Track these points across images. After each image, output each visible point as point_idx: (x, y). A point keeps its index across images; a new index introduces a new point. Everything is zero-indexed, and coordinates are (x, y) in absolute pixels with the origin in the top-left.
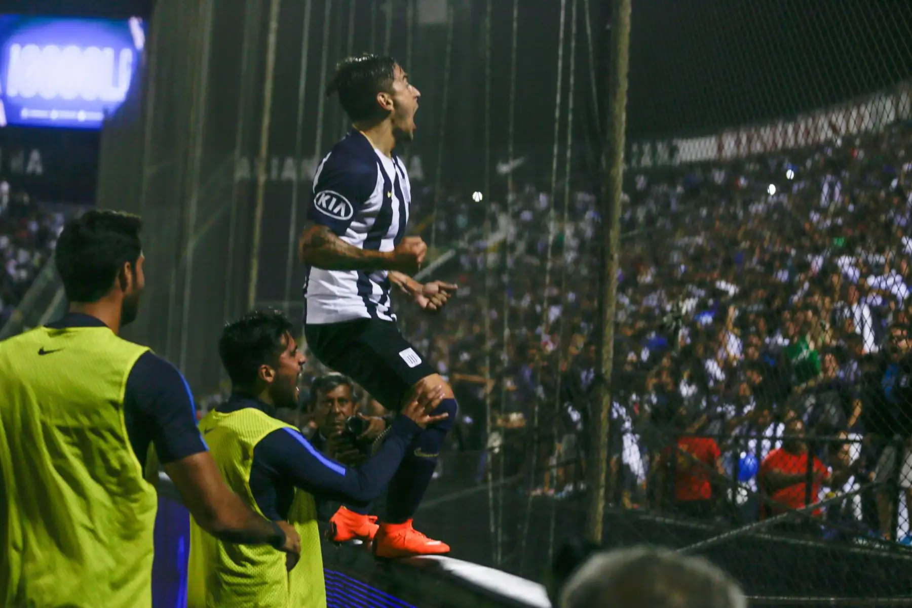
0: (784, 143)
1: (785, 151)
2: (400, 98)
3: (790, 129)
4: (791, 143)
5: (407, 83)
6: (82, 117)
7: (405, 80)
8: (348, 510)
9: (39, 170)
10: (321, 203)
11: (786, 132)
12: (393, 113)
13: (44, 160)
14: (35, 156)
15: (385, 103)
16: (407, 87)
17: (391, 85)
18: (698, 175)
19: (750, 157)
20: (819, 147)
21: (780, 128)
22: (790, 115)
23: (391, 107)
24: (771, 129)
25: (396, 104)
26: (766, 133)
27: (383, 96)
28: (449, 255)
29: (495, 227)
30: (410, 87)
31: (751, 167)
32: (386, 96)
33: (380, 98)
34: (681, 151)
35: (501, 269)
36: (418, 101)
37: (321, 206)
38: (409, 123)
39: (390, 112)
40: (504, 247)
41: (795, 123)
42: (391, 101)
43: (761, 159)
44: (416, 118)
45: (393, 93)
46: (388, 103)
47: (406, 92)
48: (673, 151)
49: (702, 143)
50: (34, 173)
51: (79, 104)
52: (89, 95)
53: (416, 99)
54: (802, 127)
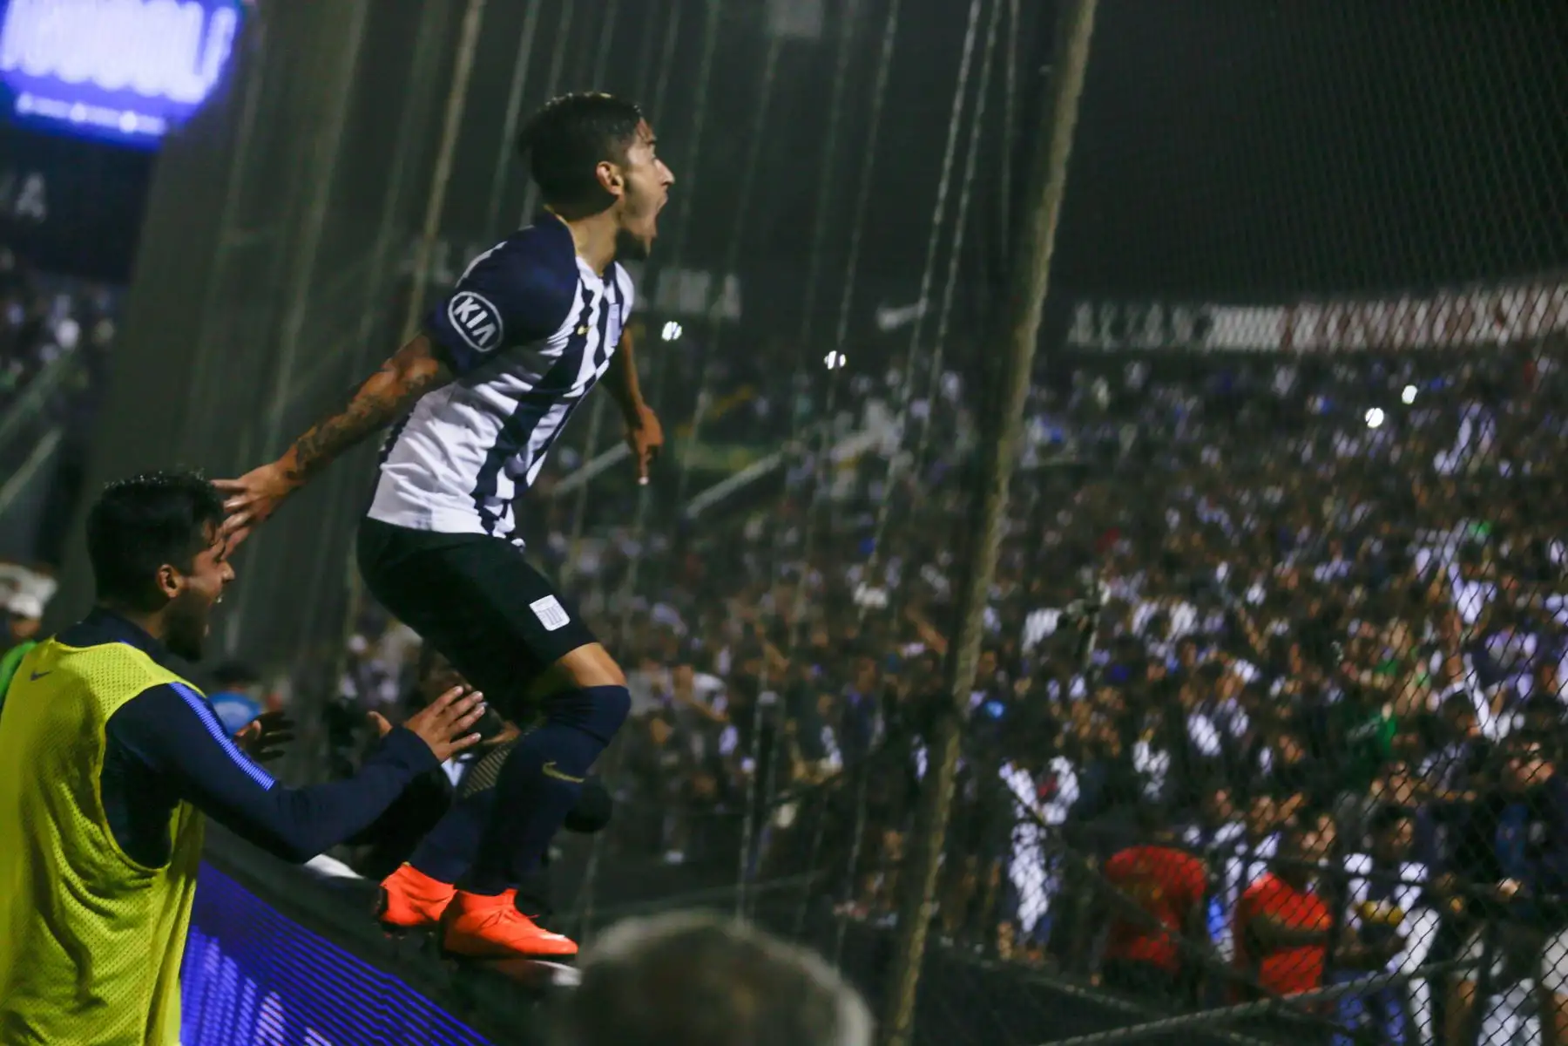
0: (1407, 335)
1: (1409, 352)
2: (638, 178)
3: (1422, 312)
4: (1420, 340)
5: (653, 156)
6: (129, 123)
7: (652, 148)
8: (414, 870)
9: (38, 210)
10: (460, 315)
11: (1412, 317)
12: (622, 199)
13: (50, 196)
14: (34, 185)
15: (608, 181)
16: (652, 161)
17: (625, 152)
18: (1244, 376)
19: (1341, 355)
20: (1471, 353)
21: (1403, 308)
22: (1425, 289)
23: (618, 190)
24: (1386, 309)
25: (628, 187)
26: (1377, 314)
27: (608, 169)
28: (769, 463)
29: (857, 425)
30: (658, 164)
31: (1341, 372)
32: (614, 168)
33: (602, 171)
34: (1217, 327)
35: (859, 503)
36: (668, 192)
37: (458, 317)
38: (646, 226)
39: (616, 197)
40: (871, 464)
41: (1432, 304)
42: (619, 179)
43: (1360, 360)
44: (659, 219)
45: (626, 167)
46: (615, 183)
47: (650, 172)
48: (1202, 326)
49: (1239, 318)
50: (27, 218)
51: (125, 99)
52: (148, 84)
53: (666, 187)
54: (1445, 311)
